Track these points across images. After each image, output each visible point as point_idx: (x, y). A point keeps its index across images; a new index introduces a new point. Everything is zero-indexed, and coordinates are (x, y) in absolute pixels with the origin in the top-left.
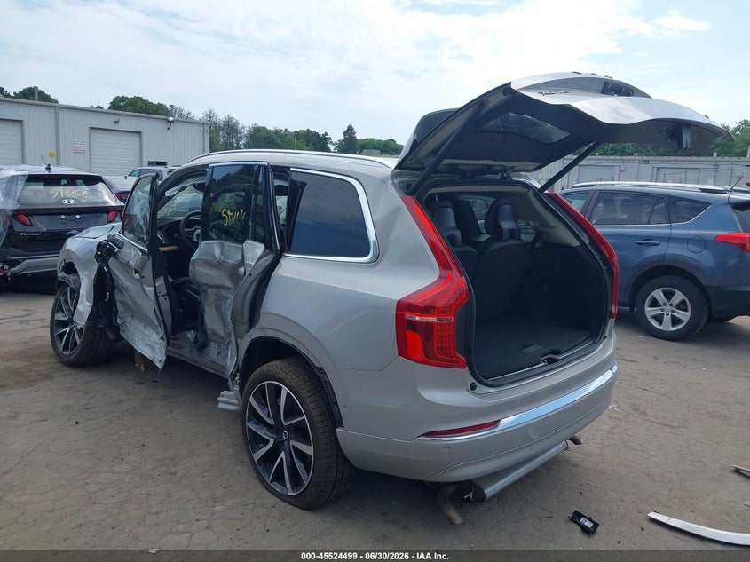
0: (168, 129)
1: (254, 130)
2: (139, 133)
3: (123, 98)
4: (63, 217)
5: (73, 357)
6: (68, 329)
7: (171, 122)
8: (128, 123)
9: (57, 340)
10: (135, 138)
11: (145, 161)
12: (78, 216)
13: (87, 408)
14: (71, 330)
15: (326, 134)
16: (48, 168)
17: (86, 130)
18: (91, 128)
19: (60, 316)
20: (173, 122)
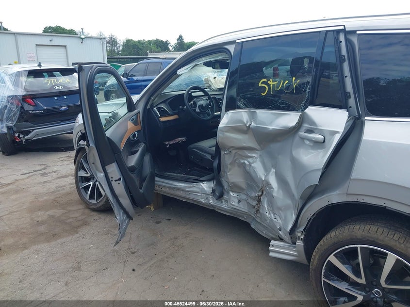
0: (82, 43)
1: (127, 42)
2: (65, 46)
3: (50, 28)
4: (56, 98)
5: (100, 204)
6: (91, 183)
7: (83, 39)
8: (58, 40)
9: (83, 191)
10: (63, 49)
11: (70, 63)
12: (65, 97)
13: (133, 253)
14: (94, 185)
15: (167, 41)
16: (40, 65)
17: (35, 46)
18: (37, 45)
19: (82, 174)
20: (84, 38)
